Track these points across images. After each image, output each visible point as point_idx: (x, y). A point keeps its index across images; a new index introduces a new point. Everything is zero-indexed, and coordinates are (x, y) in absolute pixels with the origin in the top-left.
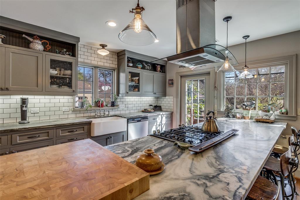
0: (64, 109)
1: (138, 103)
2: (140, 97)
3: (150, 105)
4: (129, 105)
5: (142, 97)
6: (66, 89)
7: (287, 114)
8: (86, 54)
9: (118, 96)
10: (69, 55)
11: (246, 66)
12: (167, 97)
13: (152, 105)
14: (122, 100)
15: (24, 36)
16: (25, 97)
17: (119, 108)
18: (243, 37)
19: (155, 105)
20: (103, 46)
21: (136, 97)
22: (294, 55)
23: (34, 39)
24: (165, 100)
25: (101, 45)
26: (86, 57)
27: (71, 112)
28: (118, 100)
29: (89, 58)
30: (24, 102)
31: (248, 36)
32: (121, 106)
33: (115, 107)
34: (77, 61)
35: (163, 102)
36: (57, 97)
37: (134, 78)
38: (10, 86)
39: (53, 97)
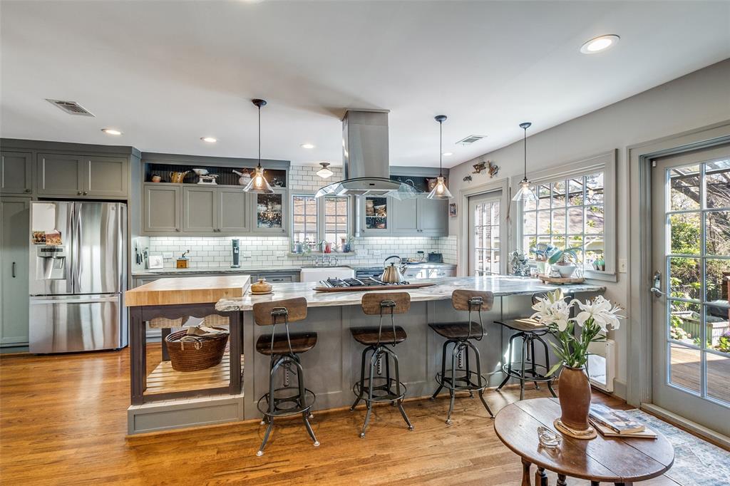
0: (278, 253)
1: (392, 247)
2: (397, 238)
3: (419, 252)
4: (375, 251)
5: (400, 238)
6: (276, 228)
7: (604, 270)
8: (305, 178)
9: (355, 236)
10: (279, 184)
11: (525, 179)
12: (449, 238)
13: (422, 252)
14: (362, 242)
15: (234, 171)
16: (234, 238)
17: (356, 254)
18: (521, 125)
19: (430, 252)
20: (325, 165)
21: (388, 238)
22: (611, 152)
23: (242, 172)
24: (447, 242)
25: (321, 164)
26: (305, 183)
27: (286, 257)
28: (356, 242)
29: (310, 183)
30: (235, 244)
31: (530, 124)
32: (361, 252)
33: (350, 253)
34: (287, 192)
35: (445, 247)
36: (270, 238)
37: (377, 207)
38: (221, 227)
39: (266, 238)
